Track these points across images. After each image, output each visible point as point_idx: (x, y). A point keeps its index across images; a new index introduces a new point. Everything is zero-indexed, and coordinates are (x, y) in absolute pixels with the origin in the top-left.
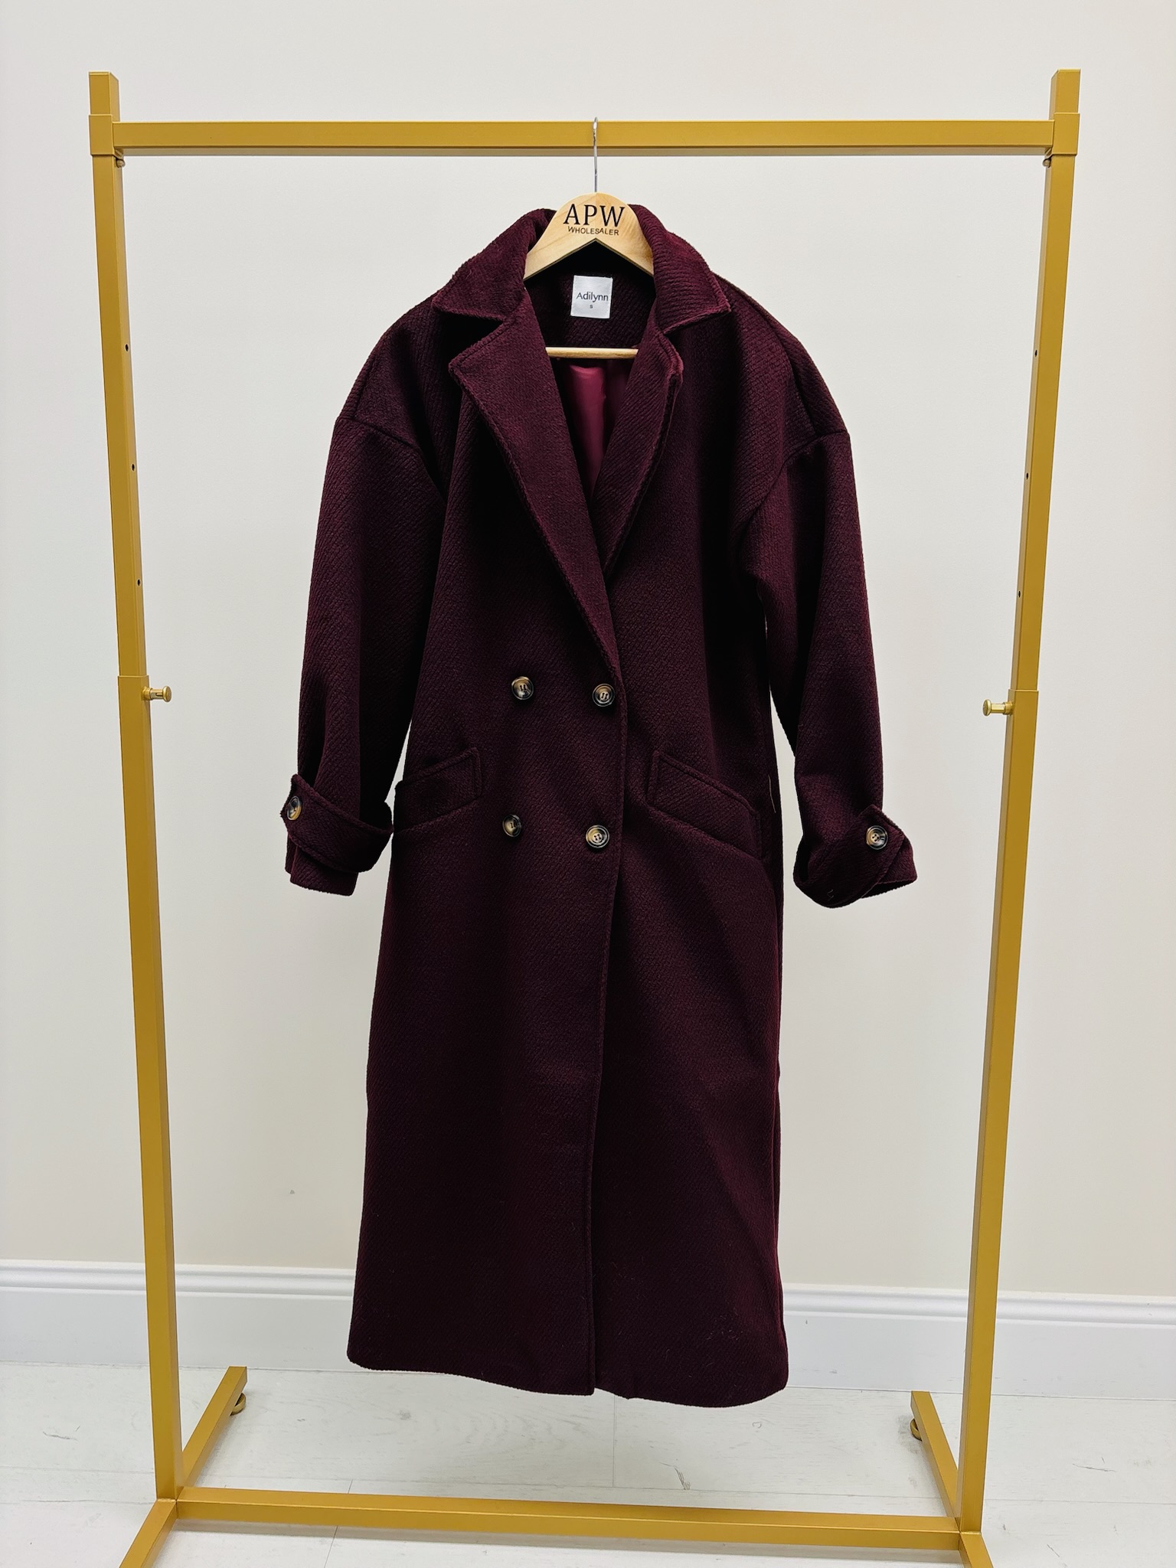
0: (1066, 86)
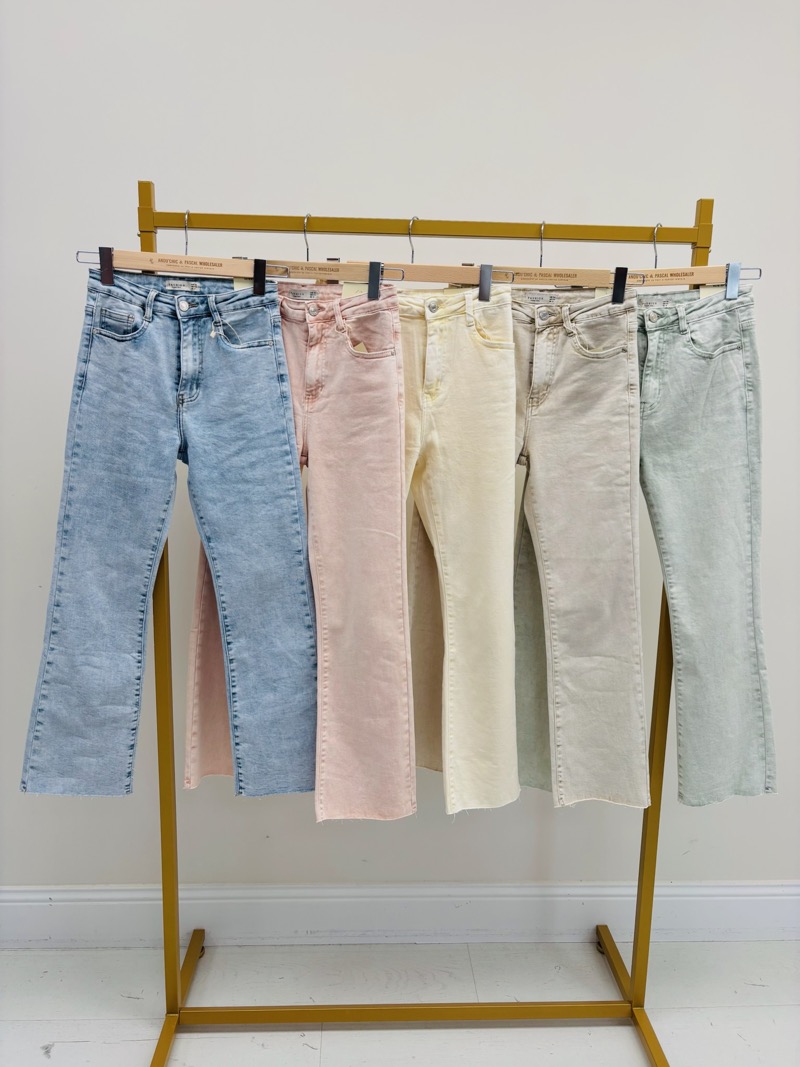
0: (705, 208)
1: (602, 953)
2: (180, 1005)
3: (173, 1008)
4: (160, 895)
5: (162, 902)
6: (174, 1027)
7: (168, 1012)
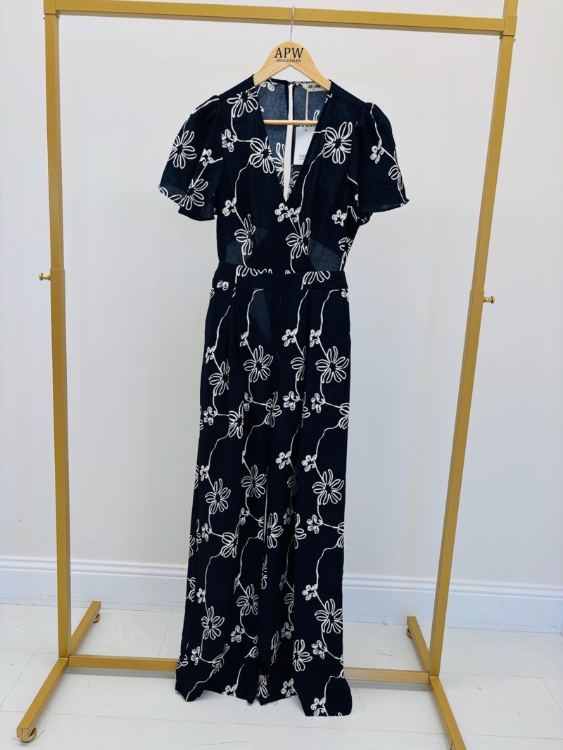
1: (411, 638)
2: (69, 652)
3: (63, 653)
4: (55, 566)
5: (56, 572)
6: (62, 667)
7: (60, 657)
